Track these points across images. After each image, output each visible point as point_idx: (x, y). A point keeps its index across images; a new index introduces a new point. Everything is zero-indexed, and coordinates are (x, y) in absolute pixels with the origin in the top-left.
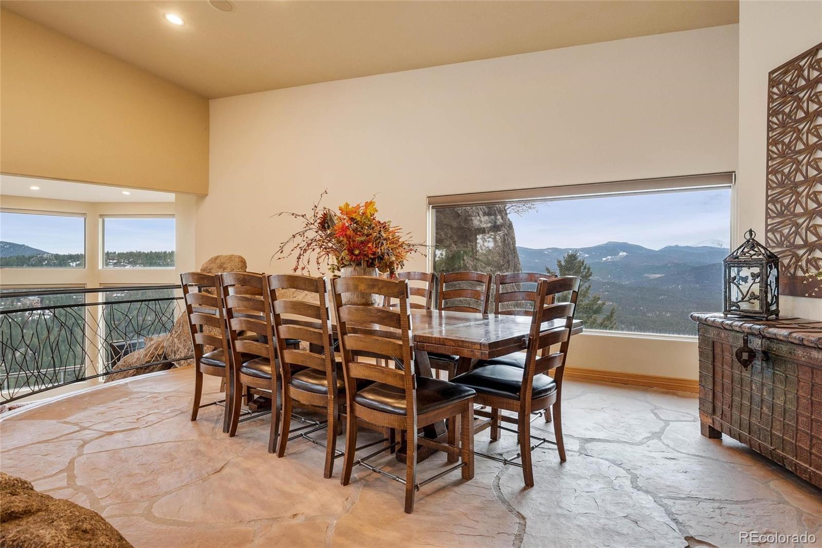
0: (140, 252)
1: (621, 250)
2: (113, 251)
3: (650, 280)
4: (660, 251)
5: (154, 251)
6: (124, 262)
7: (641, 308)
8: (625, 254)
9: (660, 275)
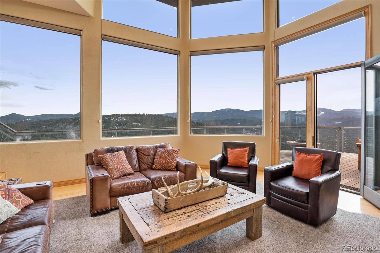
0: (128, 114)
1: (321, 111)
2: (119, 114)
3: (336, 124)
4: (341, 111)
5: (133, 114)
6: (123, 118)
7: (332, 137)
8: (323, 113)
9: (341, 122)
